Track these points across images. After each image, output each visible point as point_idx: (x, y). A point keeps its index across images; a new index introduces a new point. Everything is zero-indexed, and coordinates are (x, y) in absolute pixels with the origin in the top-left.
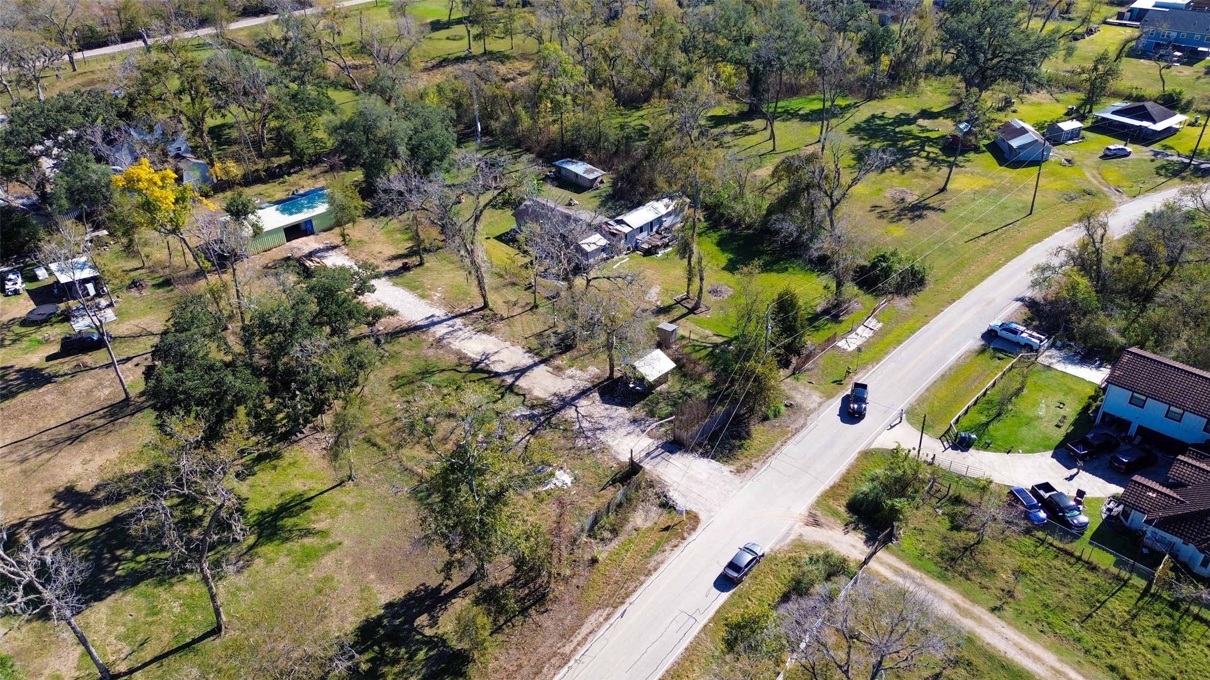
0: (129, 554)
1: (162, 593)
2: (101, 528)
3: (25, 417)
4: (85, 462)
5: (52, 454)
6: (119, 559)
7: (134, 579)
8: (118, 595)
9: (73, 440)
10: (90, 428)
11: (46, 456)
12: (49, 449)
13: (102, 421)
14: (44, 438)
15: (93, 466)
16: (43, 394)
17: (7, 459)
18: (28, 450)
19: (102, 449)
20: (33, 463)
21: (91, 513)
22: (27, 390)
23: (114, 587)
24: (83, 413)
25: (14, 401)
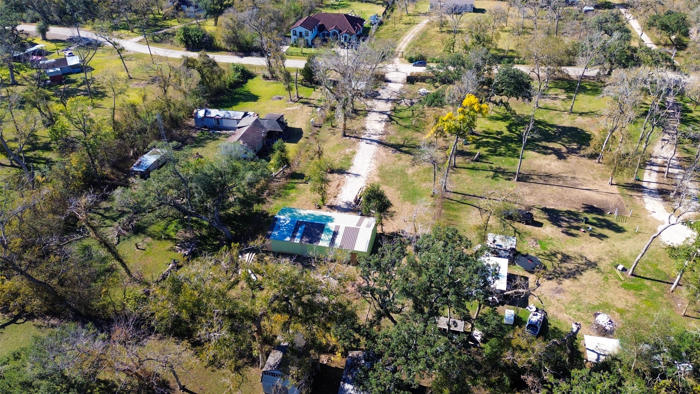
0: (550, 132)
1: (546, 120)
2: (555, 142)
3: (566, 198)
4: (549, 165)
5: (561, 174)
6: (554, 132)
7: (552, 126)
8: (559, 125)
9: (549, 176)
10: (540, 176)
11: (563, 175)
12: (561, 177)
13: (534, 177)
14: (561, 183)
15: (547, 162)
16: (553, 205)
17: (580, 183)
18: (570, 182)
19: (540, 166)
20: (570, 175)
21: (556, 148)
22: (561, 211)
23: (559, 127)
24: (540, 185)
25: (568, 209)
